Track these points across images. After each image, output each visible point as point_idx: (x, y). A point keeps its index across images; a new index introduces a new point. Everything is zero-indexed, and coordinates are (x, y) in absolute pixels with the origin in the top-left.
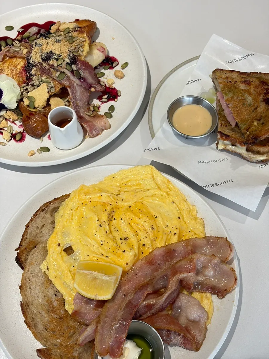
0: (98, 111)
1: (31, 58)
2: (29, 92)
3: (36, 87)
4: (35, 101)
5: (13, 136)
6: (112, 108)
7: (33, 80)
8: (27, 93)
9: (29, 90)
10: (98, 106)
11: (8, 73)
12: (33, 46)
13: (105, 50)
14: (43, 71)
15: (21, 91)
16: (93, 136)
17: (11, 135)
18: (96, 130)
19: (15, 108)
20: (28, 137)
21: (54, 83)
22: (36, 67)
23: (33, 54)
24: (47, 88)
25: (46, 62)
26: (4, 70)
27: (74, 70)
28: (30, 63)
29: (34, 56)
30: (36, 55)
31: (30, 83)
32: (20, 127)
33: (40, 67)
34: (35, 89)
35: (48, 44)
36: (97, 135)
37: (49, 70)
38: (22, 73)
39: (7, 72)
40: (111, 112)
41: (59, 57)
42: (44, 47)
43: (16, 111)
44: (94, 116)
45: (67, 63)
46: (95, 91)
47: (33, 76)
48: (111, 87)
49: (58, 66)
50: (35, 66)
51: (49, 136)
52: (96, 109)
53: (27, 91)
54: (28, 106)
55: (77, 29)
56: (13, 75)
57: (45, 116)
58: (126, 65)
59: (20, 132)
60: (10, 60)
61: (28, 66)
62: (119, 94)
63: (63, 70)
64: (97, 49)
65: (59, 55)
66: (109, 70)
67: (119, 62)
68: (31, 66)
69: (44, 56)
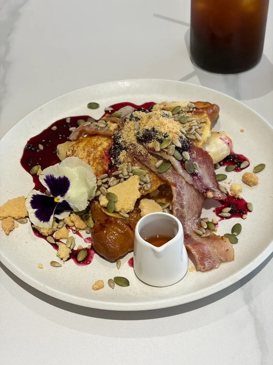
0: (214, 230)
1: (122, 137)
2: (109, 186)
3: (122, 179)
4: (117, 201)
5: (74, 255)
6: (237, 229)
7: (118, 169)
8: (107, 189)
9: (110, 184)
10: (214, 222)
11: (82, 157)
12: (127, 120)
13: (231, 142)
14: (136, 158)
15: (98, 185)
16: (204, 268)
17: (71, 252)
18: (210, 259)
19: (85, 209)
20: (96, 259)
21: (150, 177)
22: (126, 151)
23: (125, 131)
24: (138, 183)
25: (142, 144)
26: (76, 152)
27: (186, 160)
28: (119, 144)
29: (125, 134)
30: (130, 133)
31: (113, 174)
32: (87, 240)
33: (132, 151)
34: (120, 183)
35: (150, 117)
36: (211, 268)
37: (146, 156)
38: (103, 158)
39: (81, 154)
40: (235, 234)
41: (165, 137)
42: (143, 122)
43: (85, 215)
44: (208, 237)
45: (177, 148)
46: (213, 198)
47: (120, 163)
48: (236, 197)
49: (162, 150)
50: (126, 149)
51: (132, 259)
52: (212, 227)
53: (106, 186)
54: (105, 208)
55: (191, 109)
56: (89, 160)
57: (130, 226)
58: (260, 168)
59: (86, 249)
60: (89, 139)
61: (115, 148)
62: (250, 208)
63: (167, 157)
64: (221, 138)
65: (165, 134)
66: (234, 173)
67: (250, 163)
68: (119, 148)
69: (141, 135)
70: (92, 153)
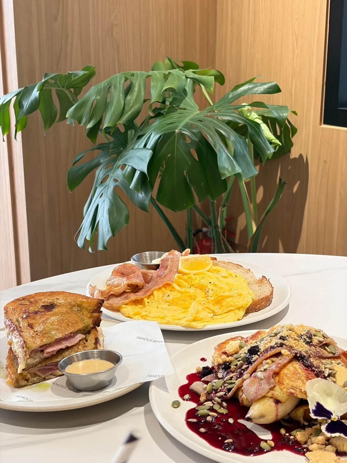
14: (319, 356)
22: (310, 357)
28: (305, 356)
30: (300, 344)
33: (313, 354)
38: (309, 373)
61: (306, 361)
70: (301, 377)
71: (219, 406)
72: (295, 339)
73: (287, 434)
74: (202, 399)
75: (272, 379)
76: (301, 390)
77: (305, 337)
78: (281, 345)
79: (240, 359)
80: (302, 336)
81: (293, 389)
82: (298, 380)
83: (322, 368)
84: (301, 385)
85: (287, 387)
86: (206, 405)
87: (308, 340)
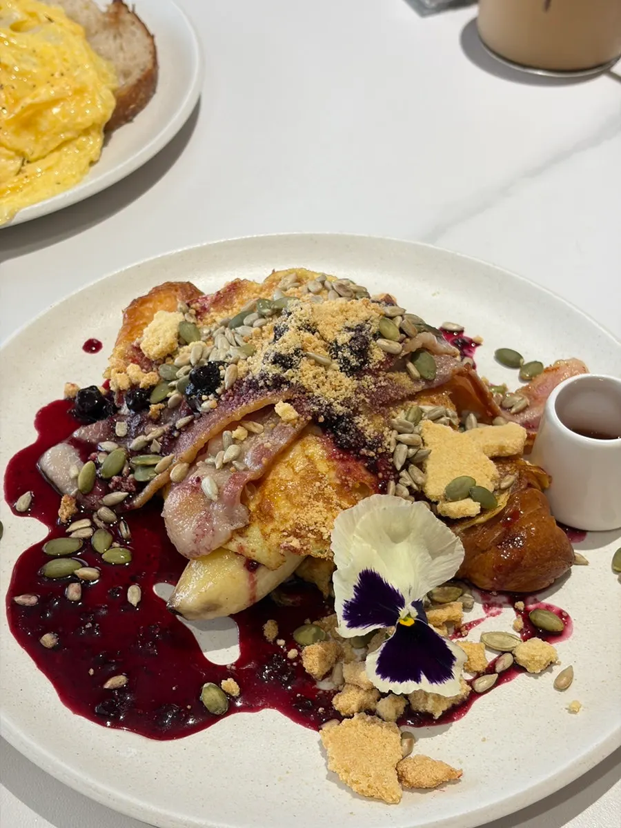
1: (330, 400)
11: (324, 516)
22: (358, 414)
25: (365, 372)
28: (343, 417)
29: (328, 390)
32: (493, 611)
33: (367, 400)
38: (349, 471)
39: (315, 515)
47: (380, 440)
50: (356, 412)
56: (336, 504)
61: (345, 431)
70: (323, 490)
71: (109, 538)
72: (318, 363)
73: (281, 642)
74: (64, 512)
75: (240, 506)
76: (321, 535)
77: (347, 354)
78: (278, 382)
79: (173, 383)
80: (339, 348)
81: (297, 536)
82: (315, 503)
83: (389, 444)
84: (321, 519)
85: (282, 528)
86: (73, 535)
87: (354, 362)
